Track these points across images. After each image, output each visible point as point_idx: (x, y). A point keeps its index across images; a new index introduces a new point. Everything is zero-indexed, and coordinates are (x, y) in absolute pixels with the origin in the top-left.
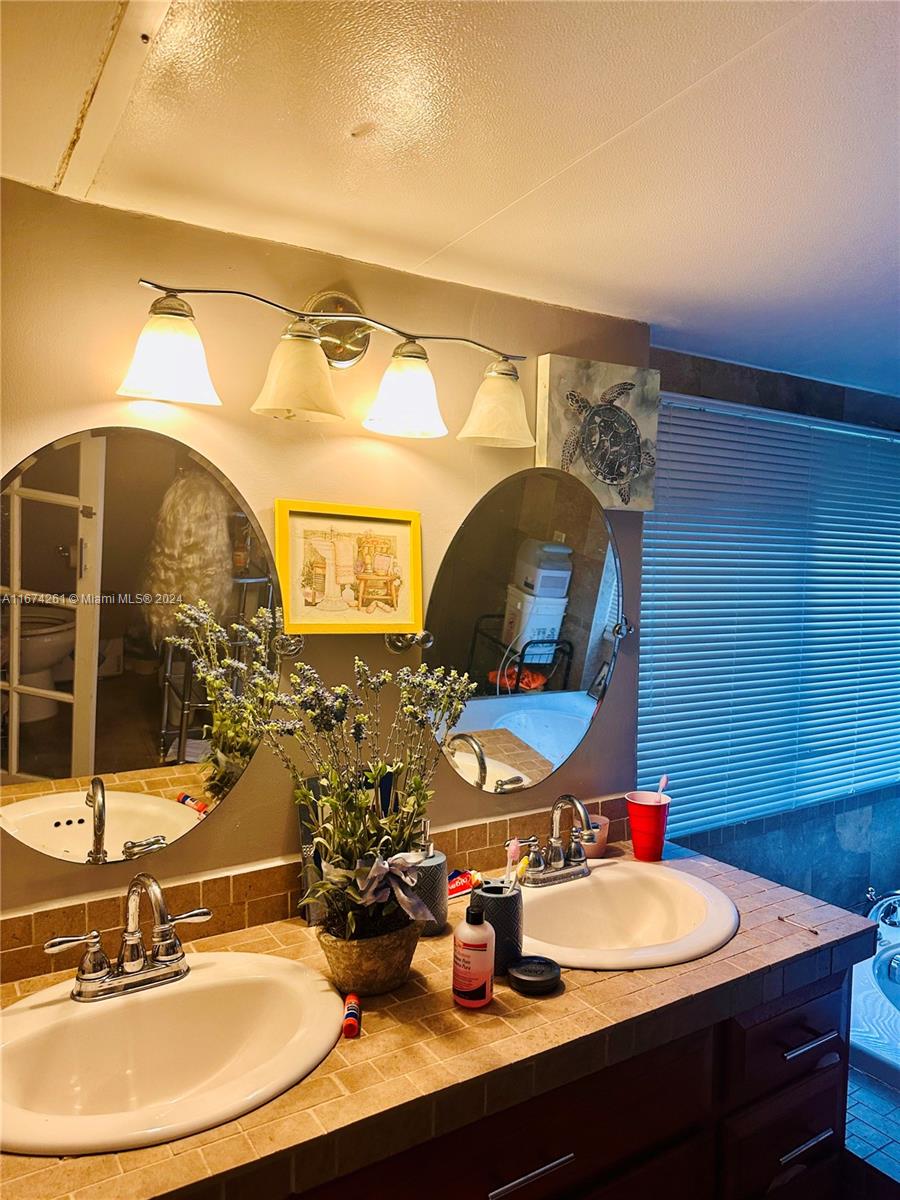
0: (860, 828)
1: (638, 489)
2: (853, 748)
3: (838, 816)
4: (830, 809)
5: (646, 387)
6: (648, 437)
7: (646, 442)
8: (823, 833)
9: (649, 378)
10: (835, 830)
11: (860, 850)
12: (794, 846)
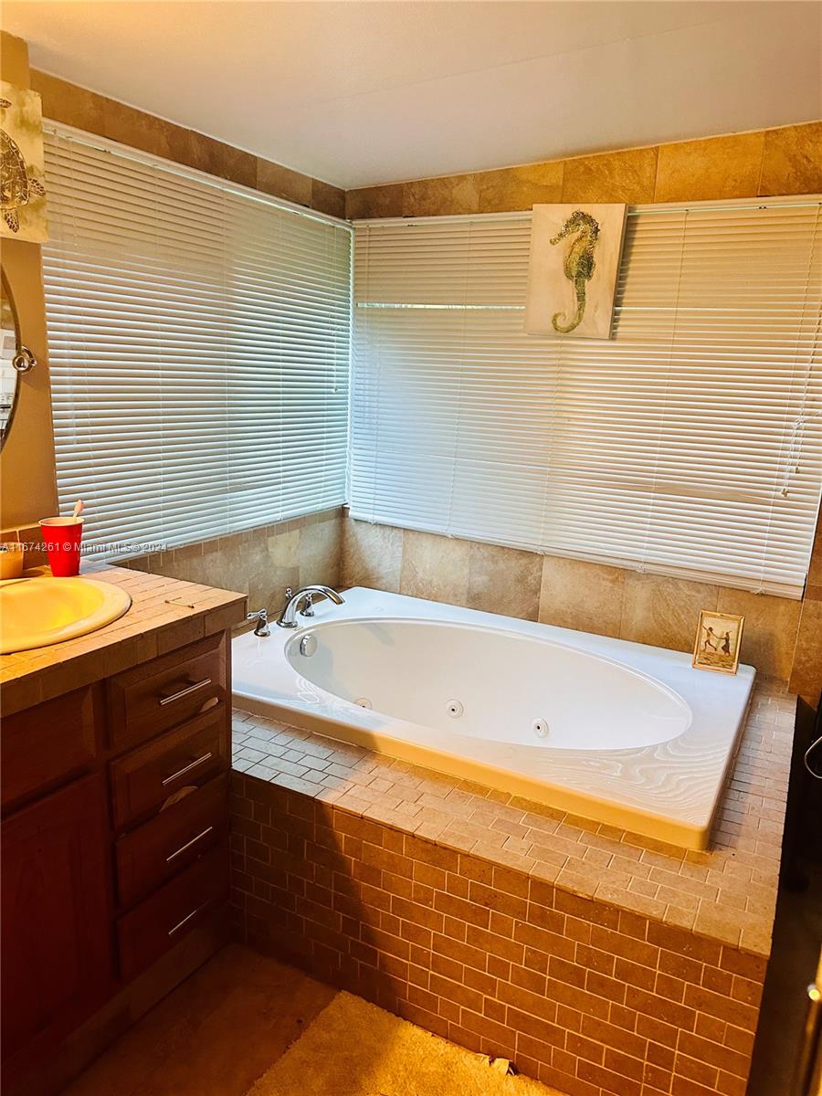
0: (290, 548)
1: (28, 217)
2: (280, 483)
3: (270, 539)
4: (261, 534)
5: (25, 109)
6: (33, 163)
7: (31, 169)
8: (257, 553)
9: (28, 100)
10: (267, 550)
11: (290, 565)
12: (231, 565)
